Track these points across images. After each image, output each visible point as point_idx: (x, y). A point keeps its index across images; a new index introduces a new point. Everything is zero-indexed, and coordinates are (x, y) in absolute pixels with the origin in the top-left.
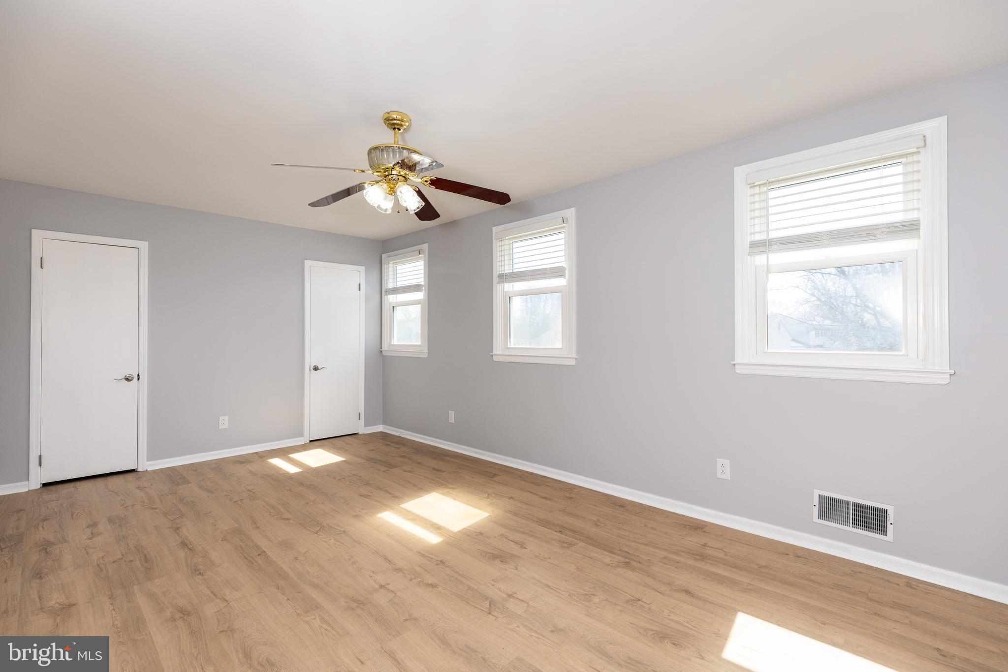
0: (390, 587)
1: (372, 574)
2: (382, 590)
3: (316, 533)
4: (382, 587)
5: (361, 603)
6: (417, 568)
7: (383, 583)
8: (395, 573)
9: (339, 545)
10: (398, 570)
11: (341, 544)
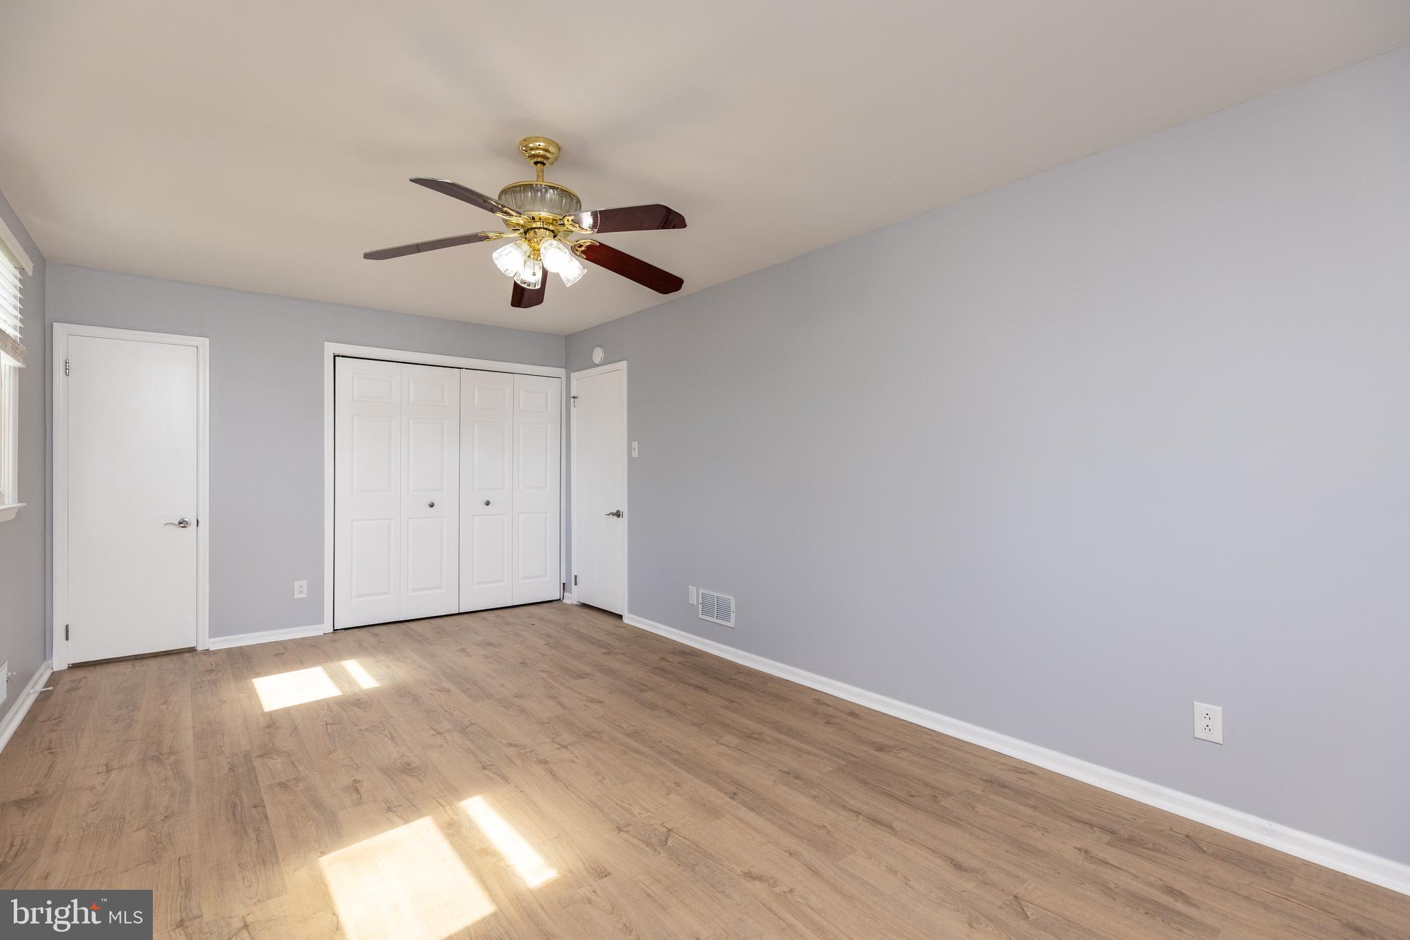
0: (556, 746)
1: (575, 759)
2: (565, 744)
3: (670, 830)
4: (566, 747)
5: (587, 735)
6: (519, 762)
7: (563, 750)
8: (548, 759)
9: (623, 802)
10: (543, 762)
11: (620, 803)
